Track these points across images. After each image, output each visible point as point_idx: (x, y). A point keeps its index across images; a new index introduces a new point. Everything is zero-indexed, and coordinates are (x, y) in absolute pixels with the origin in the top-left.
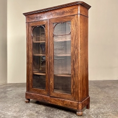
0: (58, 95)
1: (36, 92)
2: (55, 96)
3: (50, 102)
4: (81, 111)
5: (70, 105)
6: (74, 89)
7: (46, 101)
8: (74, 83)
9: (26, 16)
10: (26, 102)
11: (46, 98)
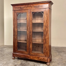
0: (35, 54)
1: (20, 52)
2: (33, 54)
3: (30, 58)
4: (49, 63)
5: (43, 60)
6: (45, 51)
7: (27, 58)
8: (45, 47)
9: (13, 6)
10: (13, 59)
11: (27, 56)
